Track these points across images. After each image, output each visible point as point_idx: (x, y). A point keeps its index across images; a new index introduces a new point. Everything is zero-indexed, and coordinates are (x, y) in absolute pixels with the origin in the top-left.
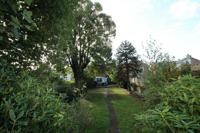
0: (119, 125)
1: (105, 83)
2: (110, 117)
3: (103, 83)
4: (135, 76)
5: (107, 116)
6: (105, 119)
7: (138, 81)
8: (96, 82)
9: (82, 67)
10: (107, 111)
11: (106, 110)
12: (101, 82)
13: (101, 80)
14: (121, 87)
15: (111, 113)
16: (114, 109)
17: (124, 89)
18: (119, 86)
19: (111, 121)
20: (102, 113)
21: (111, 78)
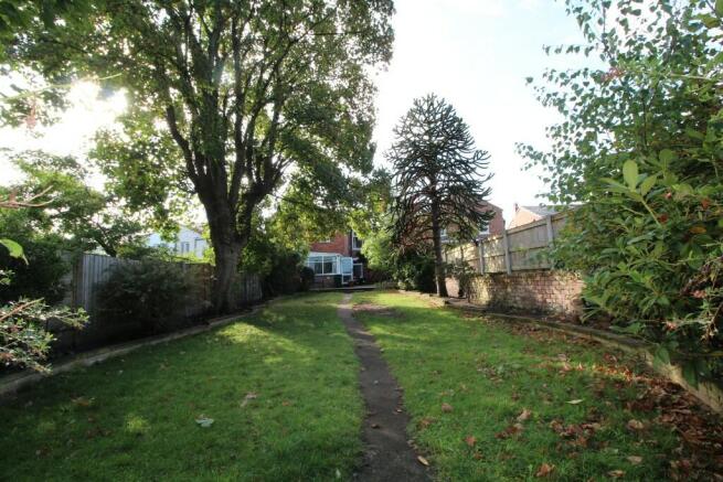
0: (419, 426)
1: (347, 278)
2: (361, 388)
3: (338, 278)
4: (465, 235)
5: (345, 383)
6: (332, 398)
7: (477, 255)
8: (308, 273)
9: (244, 196)
10: (347, 363)
11: (341, 360)
12: (330, 271)
13: (329, 267)
14: (409, 289)
15: (367, 368)
16: (384, 355)
17: (417, 294)
18: (400, 283)
19: (367, 405)
20: (319, 371)
21: (370, 253)
